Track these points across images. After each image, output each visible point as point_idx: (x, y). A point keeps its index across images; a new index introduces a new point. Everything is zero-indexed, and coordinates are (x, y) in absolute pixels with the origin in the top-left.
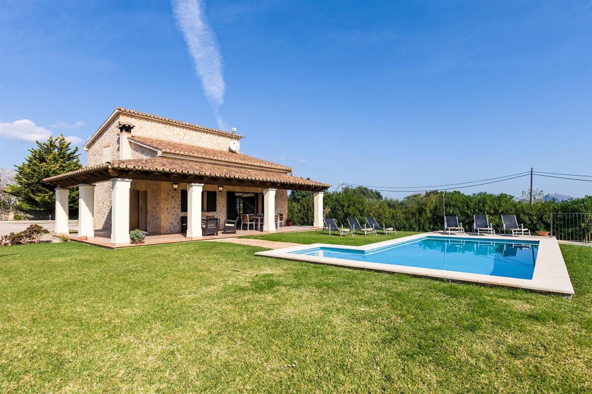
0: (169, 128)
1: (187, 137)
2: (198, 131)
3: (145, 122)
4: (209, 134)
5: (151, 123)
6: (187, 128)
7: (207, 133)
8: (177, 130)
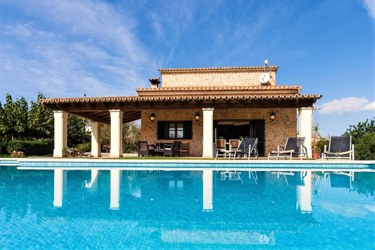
0: (199, 76)
1: (216, 80)
2: (226, 72)
3: (180, 75)
4: (238, 73)
5: (184, 75)
6: (215, 72)
7: (236, 72)
8: (206, 76)
